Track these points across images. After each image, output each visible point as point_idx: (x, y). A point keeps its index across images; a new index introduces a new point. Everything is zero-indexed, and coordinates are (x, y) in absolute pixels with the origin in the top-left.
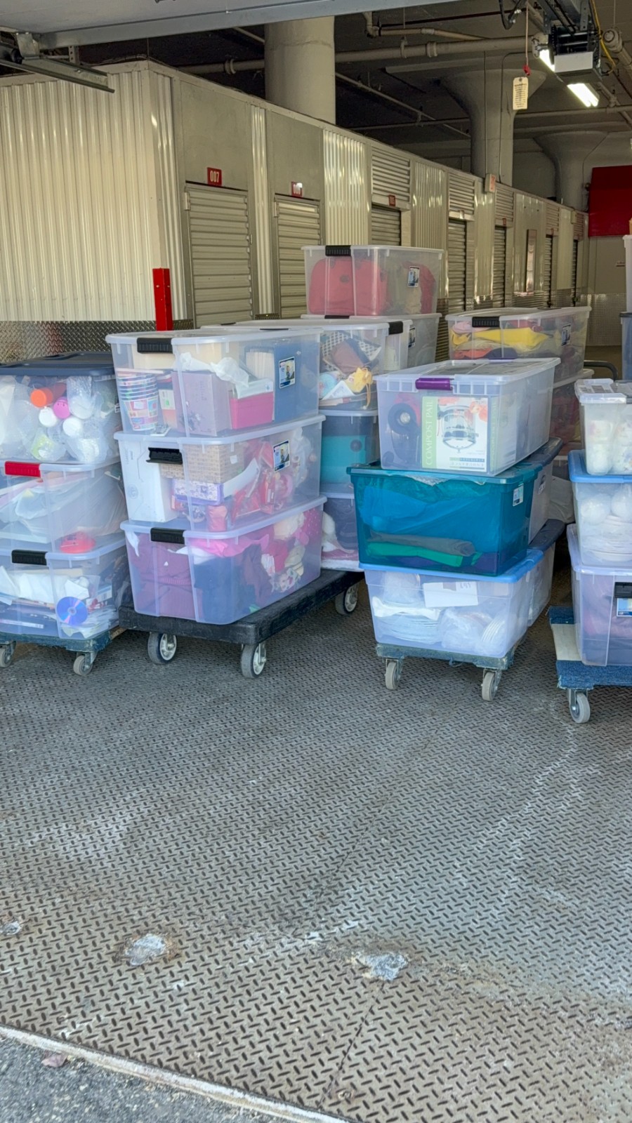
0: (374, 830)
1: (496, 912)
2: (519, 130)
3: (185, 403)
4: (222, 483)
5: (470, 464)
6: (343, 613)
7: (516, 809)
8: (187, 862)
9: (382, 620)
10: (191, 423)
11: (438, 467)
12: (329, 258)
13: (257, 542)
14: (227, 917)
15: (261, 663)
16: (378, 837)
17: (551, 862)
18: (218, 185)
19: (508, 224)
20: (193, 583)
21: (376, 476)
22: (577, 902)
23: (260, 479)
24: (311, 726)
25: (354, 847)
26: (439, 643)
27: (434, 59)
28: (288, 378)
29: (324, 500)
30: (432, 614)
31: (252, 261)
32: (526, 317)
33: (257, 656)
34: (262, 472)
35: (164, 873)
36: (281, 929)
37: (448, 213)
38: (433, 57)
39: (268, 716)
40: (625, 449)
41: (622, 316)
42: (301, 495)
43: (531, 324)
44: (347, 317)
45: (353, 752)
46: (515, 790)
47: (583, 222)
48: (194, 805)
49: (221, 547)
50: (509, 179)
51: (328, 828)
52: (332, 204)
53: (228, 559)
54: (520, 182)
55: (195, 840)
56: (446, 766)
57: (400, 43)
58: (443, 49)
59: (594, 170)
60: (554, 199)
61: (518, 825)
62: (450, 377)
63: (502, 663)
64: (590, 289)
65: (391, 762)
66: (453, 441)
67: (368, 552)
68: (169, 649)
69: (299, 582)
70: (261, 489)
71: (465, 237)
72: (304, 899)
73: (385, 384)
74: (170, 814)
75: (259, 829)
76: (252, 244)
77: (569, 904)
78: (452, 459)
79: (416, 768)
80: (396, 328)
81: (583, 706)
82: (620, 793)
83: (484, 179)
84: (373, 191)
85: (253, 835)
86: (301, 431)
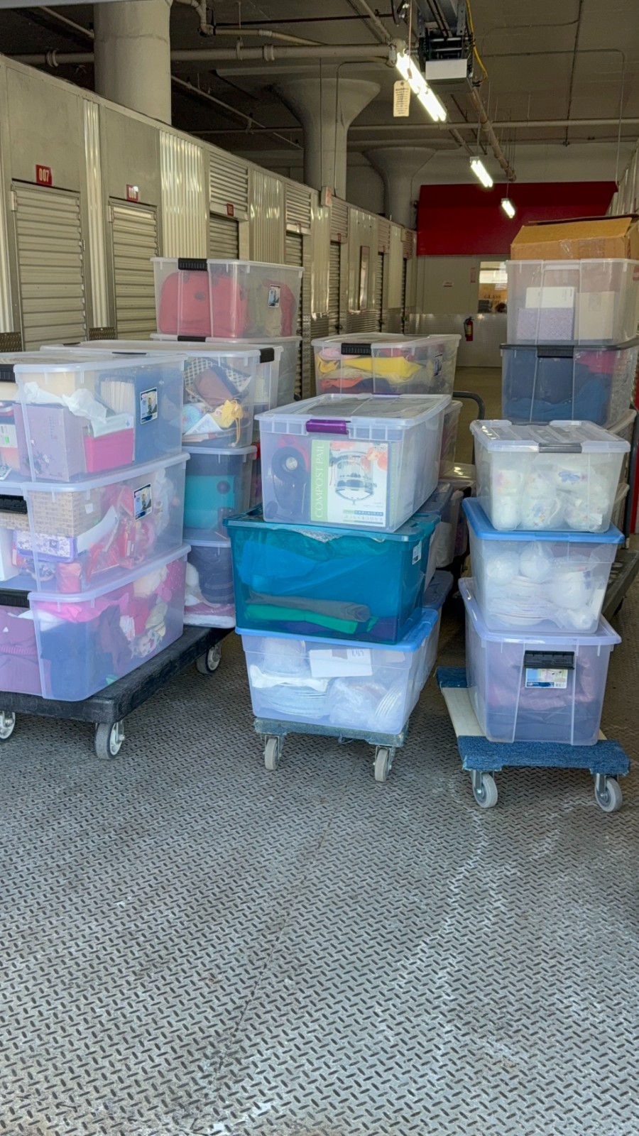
0: (273, 966)
1: (433, 1078)
2: (352, 143)
3: (30, 442)
4: (76, 536)
5: (367, 518)
6: (206, 672)
7: (435, 927)
8: (48, 1027)
9: (260, 692)
10: (37, 465)
11: (329, 521)
12: (182, 272)
13: (116, 602)
14: (106, 1107)
15: (118, 742)
16: (281, 977)
17: (486, 1000)
18: (48, 184)
19: (343, 240)
20: (39, 653)
21: (257, 530)
22: (526, 1056)
23: (118, 529)
24: (183, 822)
25: (253, 993)
26: (327, 717)
27: (271, 63)
28: (150, 412)
29: (188, 549)
30: (318, 685)
31: (85, 268)
32: (400, 346)
33: (114, 733)
34: (121, 520)
35: (20, 1044)
36: (177, 1122)
37: (285, 227)
38: (270, 60)
39: (132, 810)
40: (535, 502)
41: (501, 347)
42: (164, 544)
43: (405, 353)
44: (202, 339)
45: (237, 856)
46: (429, 901)
47: (412, 240)
48: (50, 941)
49: (75, 611)
50: (342, 193)
51: (218, 966)
52: (171, 210)
53: (82, 625)
54: (353, 198)
55: (56, 993)
56: (347, 871)
57: (236, 44)
58: (282, 53)
59: (423, 187)
60: (383, 215)
61: (441, 950)
62: (346, 419)
63: (398, 740)
64: (418, 309)
65: (283, 869)
66: (347, 491)
67: (247, 616)
68: (7, 725)
69: (160, 644)
70: (120, 542)
71: (301, 251)
72: (200, 1074)
73: (270, 424)
74: (22, 956)
75: (134, 973)
76: (85, 250)
77: (516, 1059)
78: (346, 511)
79: (312, 876)
80: (267, 356)
81: (490, 789)
82: (546, 899)
83: (320, 192)
84: (211, 199)
85: (128, 983)
86: (164, 472)
